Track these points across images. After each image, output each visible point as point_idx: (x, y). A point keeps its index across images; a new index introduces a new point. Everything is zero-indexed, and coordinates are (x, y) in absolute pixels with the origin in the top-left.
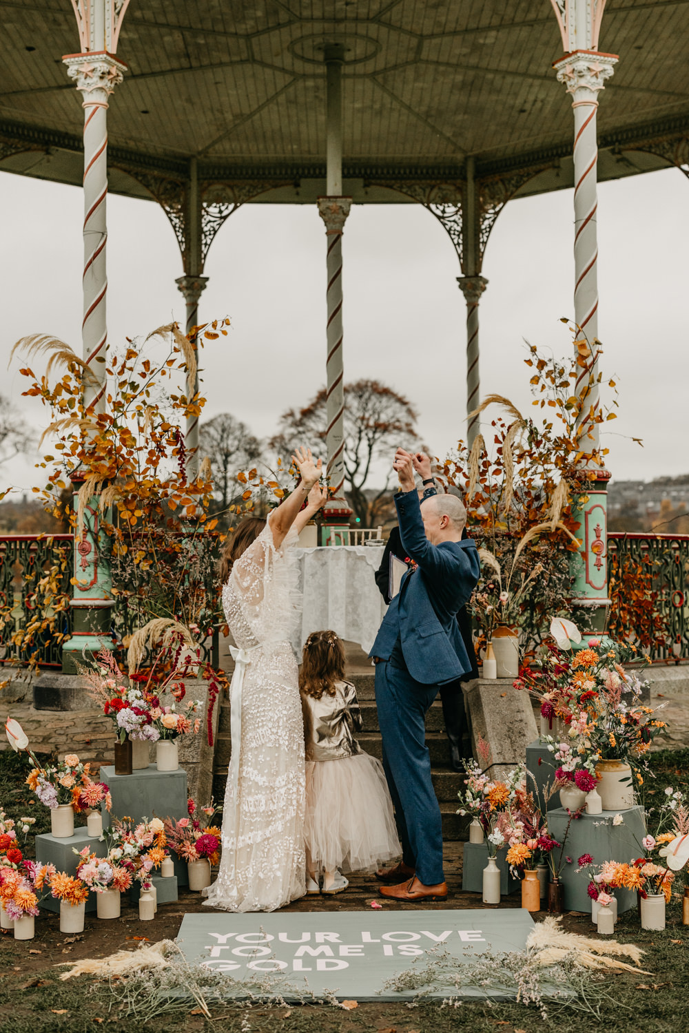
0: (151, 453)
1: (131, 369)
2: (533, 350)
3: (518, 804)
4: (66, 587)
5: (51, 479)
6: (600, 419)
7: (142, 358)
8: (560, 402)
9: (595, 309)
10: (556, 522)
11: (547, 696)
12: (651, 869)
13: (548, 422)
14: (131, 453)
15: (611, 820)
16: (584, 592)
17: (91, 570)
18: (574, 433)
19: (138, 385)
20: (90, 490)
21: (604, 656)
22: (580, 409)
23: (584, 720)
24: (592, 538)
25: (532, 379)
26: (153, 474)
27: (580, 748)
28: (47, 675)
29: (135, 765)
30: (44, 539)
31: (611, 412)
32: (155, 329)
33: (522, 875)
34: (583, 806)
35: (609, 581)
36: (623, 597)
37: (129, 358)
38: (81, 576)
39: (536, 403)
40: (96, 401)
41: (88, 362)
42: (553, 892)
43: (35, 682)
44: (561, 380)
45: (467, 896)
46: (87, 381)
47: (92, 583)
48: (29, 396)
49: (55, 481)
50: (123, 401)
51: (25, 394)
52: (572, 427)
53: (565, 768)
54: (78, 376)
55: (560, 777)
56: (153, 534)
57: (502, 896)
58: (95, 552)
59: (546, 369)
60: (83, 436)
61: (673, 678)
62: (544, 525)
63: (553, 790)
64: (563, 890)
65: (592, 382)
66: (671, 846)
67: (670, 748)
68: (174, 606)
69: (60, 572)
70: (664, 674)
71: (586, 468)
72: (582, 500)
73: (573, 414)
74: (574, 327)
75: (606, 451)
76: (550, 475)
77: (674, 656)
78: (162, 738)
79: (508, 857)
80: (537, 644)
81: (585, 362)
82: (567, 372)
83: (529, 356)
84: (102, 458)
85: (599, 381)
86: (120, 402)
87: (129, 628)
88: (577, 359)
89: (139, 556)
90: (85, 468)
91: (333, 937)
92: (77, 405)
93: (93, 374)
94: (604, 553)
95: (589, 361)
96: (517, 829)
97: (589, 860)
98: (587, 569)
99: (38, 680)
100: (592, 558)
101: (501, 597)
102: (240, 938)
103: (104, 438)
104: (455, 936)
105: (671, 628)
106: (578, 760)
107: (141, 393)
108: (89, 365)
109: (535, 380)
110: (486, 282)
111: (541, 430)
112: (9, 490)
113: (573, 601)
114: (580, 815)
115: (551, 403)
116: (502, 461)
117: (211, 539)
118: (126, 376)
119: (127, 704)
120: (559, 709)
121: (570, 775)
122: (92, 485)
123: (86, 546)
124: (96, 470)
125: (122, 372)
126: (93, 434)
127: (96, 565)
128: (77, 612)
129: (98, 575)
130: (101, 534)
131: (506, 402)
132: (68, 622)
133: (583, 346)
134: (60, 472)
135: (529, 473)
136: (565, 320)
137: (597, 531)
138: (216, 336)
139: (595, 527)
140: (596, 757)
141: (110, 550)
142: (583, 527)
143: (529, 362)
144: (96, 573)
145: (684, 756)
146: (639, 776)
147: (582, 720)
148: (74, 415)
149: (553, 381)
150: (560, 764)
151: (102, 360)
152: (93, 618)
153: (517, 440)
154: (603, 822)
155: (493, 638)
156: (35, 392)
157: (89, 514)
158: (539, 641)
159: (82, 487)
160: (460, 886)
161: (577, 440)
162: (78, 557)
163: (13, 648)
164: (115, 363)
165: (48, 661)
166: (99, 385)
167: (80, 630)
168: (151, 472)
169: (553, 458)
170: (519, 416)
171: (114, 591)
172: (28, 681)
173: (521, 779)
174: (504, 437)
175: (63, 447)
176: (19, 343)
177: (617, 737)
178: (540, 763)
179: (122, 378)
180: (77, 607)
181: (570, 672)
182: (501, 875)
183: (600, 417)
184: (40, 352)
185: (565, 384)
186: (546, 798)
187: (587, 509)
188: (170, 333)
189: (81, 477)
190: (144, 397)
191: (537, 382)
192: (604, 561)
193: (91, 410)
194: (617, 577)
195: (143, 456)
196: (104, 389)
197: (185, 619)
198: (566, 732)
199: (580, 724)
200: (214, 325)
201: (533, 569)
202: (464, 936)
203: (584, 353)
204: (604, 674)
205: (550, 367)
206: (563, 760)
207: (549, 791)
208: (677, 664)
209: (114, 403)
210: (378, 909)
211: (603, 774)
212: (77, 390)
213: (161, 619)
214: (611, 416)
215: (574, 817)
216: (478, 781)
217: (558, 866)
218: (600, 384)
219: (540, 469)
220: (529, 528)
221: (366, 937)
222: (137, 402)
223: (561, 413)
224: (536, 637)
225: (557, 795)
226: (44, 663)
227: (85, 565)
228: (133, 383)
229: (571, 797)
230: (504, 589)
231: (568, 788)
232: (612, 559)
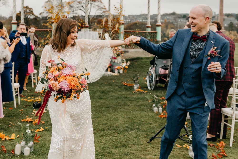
4: (51, 37)
10: (116, 29)
16: (120, 39)
24: (121, 31)
30: (48, 30)
35: (124, 37)
42: (111, 70)
59: (116, 8)
65: (122, 10)
69: (50, 35)
71: (121, 22)
72: (120, 26)
74: (120, 3)
81: (121, 8)
84: (56, 19)
97: (115, 66)
100: (121, 34)
109: (115, 10)
114: (114, 62)
115: (116, 13)
121: (113, 58)
122: (55, 23)
124: (56, 21)
137: (122, 31)
138: (71, 3)
140: (116, 56)
143: (114, 7)
147: (115, 52)
154: (117, 63)
157: (54, 27)
161: (120, 18)
162: (52, 33)
163: (42, 45)
185: (118, 10)
187: (121, 28)
189: (53, 22)
194: (125, 37)
203: (121, 6)
208: (133, 49)
211: (117, 58)
217: (112, 67)
220: (113, 30)
225: (112, 60)
232: (124, 34)
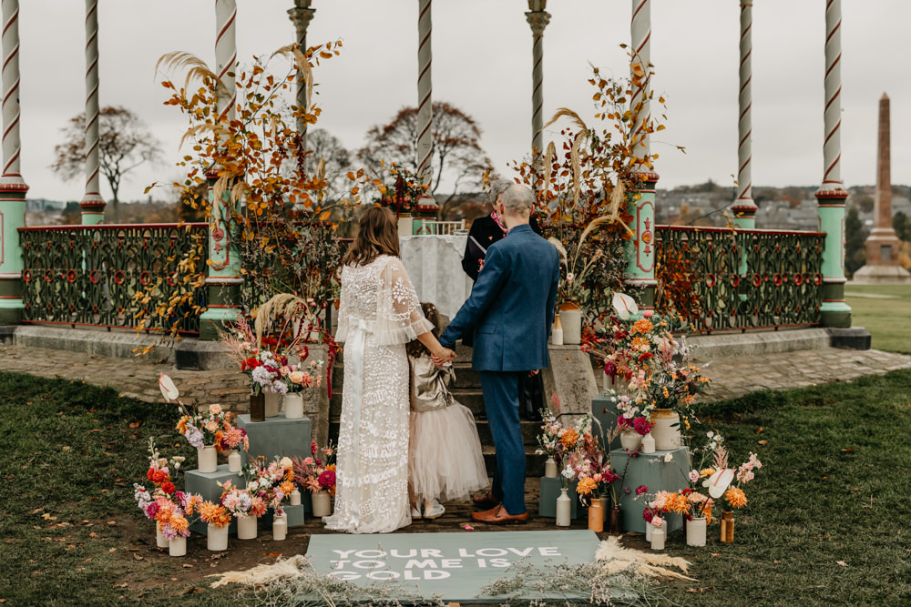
0: (275, 154)
1: (257, 83)
2: (596, 71)
3: (586, 446)
4: (202, 268)
5: (190, 175)
6: (651, 130)
7: (266, 74)
8: (618, 115)
9: (648, 37)
10: (613, 216)
11: (610, 358)
12: (696, 497)
13: (608, 132)
14: (257, 154)
15: (663, 458)
16: (635, 274)
17: (223, 252)
18: (629, 142)
19: (263, 97)
20: (224, 185)
21: (657, 325)
22: (635, 121)
23: (643, 377)
24: (643, 229)
25: (595, 95)
26: (276, 172)
27: (638, 400)
28: (186, 341)
29: (267, 414)
30: (184, 227)
31: (660, 124)
32: (277, 49)
33: (589, 503)
34: (640, 447)
35: (655, 265)
36: (666, 279)
37: (255, 73)
38: (215, 258)
39: (597, 116)
40: (228, 110)
41: (220, 76)
42: (614, 517)
43: (177, 346)
44: (619, 97)
45: (543, 520)
46: (220, 93)
47: (226, 263)
48: (170, 105)
49: (193, 177)
50: (250, 110)
51: (166, 103)
52: (628, 136)
53: (626, 416)
54: (212, 88)
55: (621, 423)
56: (276, 223)
57: (572, 520)
58: (227, 238)
59: (607, 87)
60: (216, 140)
61: (706, 345)
62: (603, 218)
63: (615, 434)
64: (622, 515)
65: (645, 98)
66: (713, 479)
67: (705, 401)
68: (294, 283)
69: (197, 255)
70: (699, 343)
71: (639, 171)
72: (636, 197)
73: (629, 126)
74: (630, 51)
75: (656, 157)
76: (608, 176)
77: (707, 328)
78: (289, 391)
79: (578, 488)
80: (596, 317)
81: (639, 81)
82: (624, 90)
83: (592, 76)
84: (233, 159)
85: (651, 97)
86: (248, 111)
87: (255, 302)
88: (633, 79)
89: (264, 241)
90: (218, 166)
91: (436, 553)
92: (211, 113)
93: (224, 87)
94: (652, 242)
95: (643, 81)
96: (585, 466)
97: (645, 490)
98: (638, 255)
99: (180, 344)
100: (642, 246)
101: (568, 278)
102: (359, 554)
103: (234, 141)
104: (536, 552)
105: (704, 305)
106: (637, 409)
107: (266, 103)
108: (221, 79)
109: (597, 96)
110: (550, 16)
111: (602, 138)
112: (153, 185)
113: (626, 281)
114: (637, 453)
115: (611, 116)
116: (569, 165)
117: (324, 228)
118: (253, 88)
119: (261, 363)
120: (621, 367)
121: (629, 421)
122: (225, 181)
123: (220, 233)
124: (228, 168)
125: (249, 86)
126: (225, 138)
127: (228, 249)
128: (212, 288)
129: (230, 258)
130: (232, 222)
131: (574, 115)
132: (205, 296)
133: (638, 68)
134: (197, 170)
135: (592, 174)
136: (624, 46)
137: (647, 223)
138: (329, 56)
139: (645, 220)
140: (652, 407)
141: (240, 236)
142: (635, 220)
143: (592, 82)
144: (228, 256)
145: (716, 408)
146: (686, 422)
147: (640, 377)
148: (208, 121)
149: (612, 97)
150: (622, 412)
151: (232, 75)
152: (226, 293)
153: (582, 146)
154: (656, 460)
155: (560, 311)
156: (175, 101)
157: (222, 206)
158: (597, 314)
159: (217, 183)
160: (537, 512)
161: (632, 147)
162: (212, 242)
163: (157, 319)
164: (243, 77)
165: (187, 329)
166: (230, 97)
167: (215, 303)
168: (275, 171)
169: (611, 163)
170: (584, 126)
171: (243, 271)
172: (170, 345)
173: (588, 425)
174: (571, 145)
175: (201, 148)
176: (162, 59)
177: (670, 390)
178: (605, 412)
179: (250, 91)
180: (212, 284)
181: (628, 338)
182: (572, 502)
183: (651, 128)
184: (180, 67)
185: (622, 100)
186: (610, 441)
187: (639, 205)
188: (291, 52)
189: (215, 174)
190: (269, 106)
191: (599, 99)
192: (652, 248)
193: (224, 117)
194: (662, 262)
195: (268, 157)
196: (234, 100)
197: (303, 294)
198: (626, 387)
199: (639, 380)
200: (329, 46)
201: (594, 254)
202: (543, 551)
203: (639, 74)
204: (656, 340)
205: (610, 86)
206: (624, 409)
207: (612, 434)
208: (709, 334)
209: (243, 112)
210: (470, 530)
211: (657, 421)
212: (211, 101)
213: (283, 294)
214: (661, 127)
215: (632, 456)
216: (553, 426)
217: (619, 496)
218: (651, 101)
219: (601, 171)
220: (591, 220)
221: (463, 552)
222: (262, 111)
223: (618, 124)
224: (595, 311)
225: (618, 438)
226: (184, 331)
227: (218, 249)
228: (259, 95)
229: (630, 440)
230: (570, 271)
231: (627, 432)
232: (657, 246)
